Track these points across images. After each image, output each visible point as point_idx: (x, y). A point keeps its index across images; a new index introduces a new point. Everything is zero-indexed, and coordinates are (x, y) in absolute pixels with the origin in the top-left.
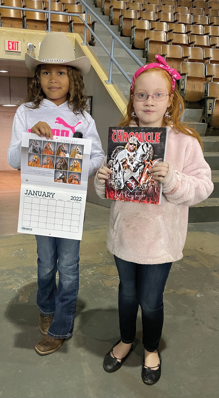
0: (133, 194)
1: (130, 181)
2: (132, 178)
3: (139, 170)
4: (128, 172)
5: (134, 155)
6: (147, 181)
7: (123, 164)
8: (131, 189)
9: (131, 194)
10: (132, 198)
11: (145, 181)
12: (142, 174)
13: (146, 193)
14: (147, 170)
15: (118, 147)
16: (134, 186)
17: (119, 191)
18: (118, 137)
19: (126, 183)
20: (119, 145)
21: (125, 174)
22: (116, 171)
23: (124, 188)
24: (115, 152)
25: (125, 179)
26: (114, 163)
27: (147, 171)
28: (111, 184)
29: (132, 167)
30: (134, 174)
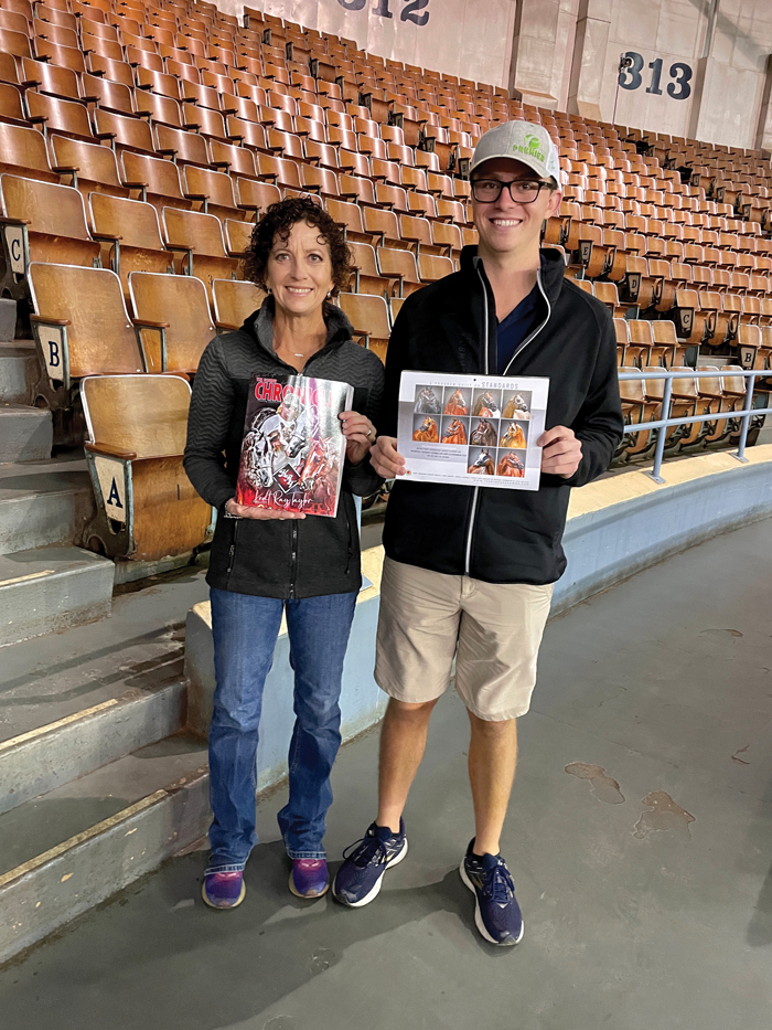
0: (290, 497)
1: (284, 474)
2: (288, 467)
3: (299, 454)
4: (282, 456)
5: (293, 427)
6: (314, 474)
7: (271, 441)
8: (286, 487)
9: (284, 497)
10: (288, 504)
11: (311, 474)
12: (304, 461)
13: (311, 497)
14: (315, 454)
15: (265, 410)
16: (290, 483)
17: (264, 491)
18: (266, 391)
19: (276, 476)
20: (267, 405)
21: (275, 459)
22: (259, 454)
23: (273, 485)
24: (259, 419)
25: (275, 469)
26: (257, 438)
27: (315, 458)
28: (248, 477)
29: (288, 447)
30: (292, 461)
